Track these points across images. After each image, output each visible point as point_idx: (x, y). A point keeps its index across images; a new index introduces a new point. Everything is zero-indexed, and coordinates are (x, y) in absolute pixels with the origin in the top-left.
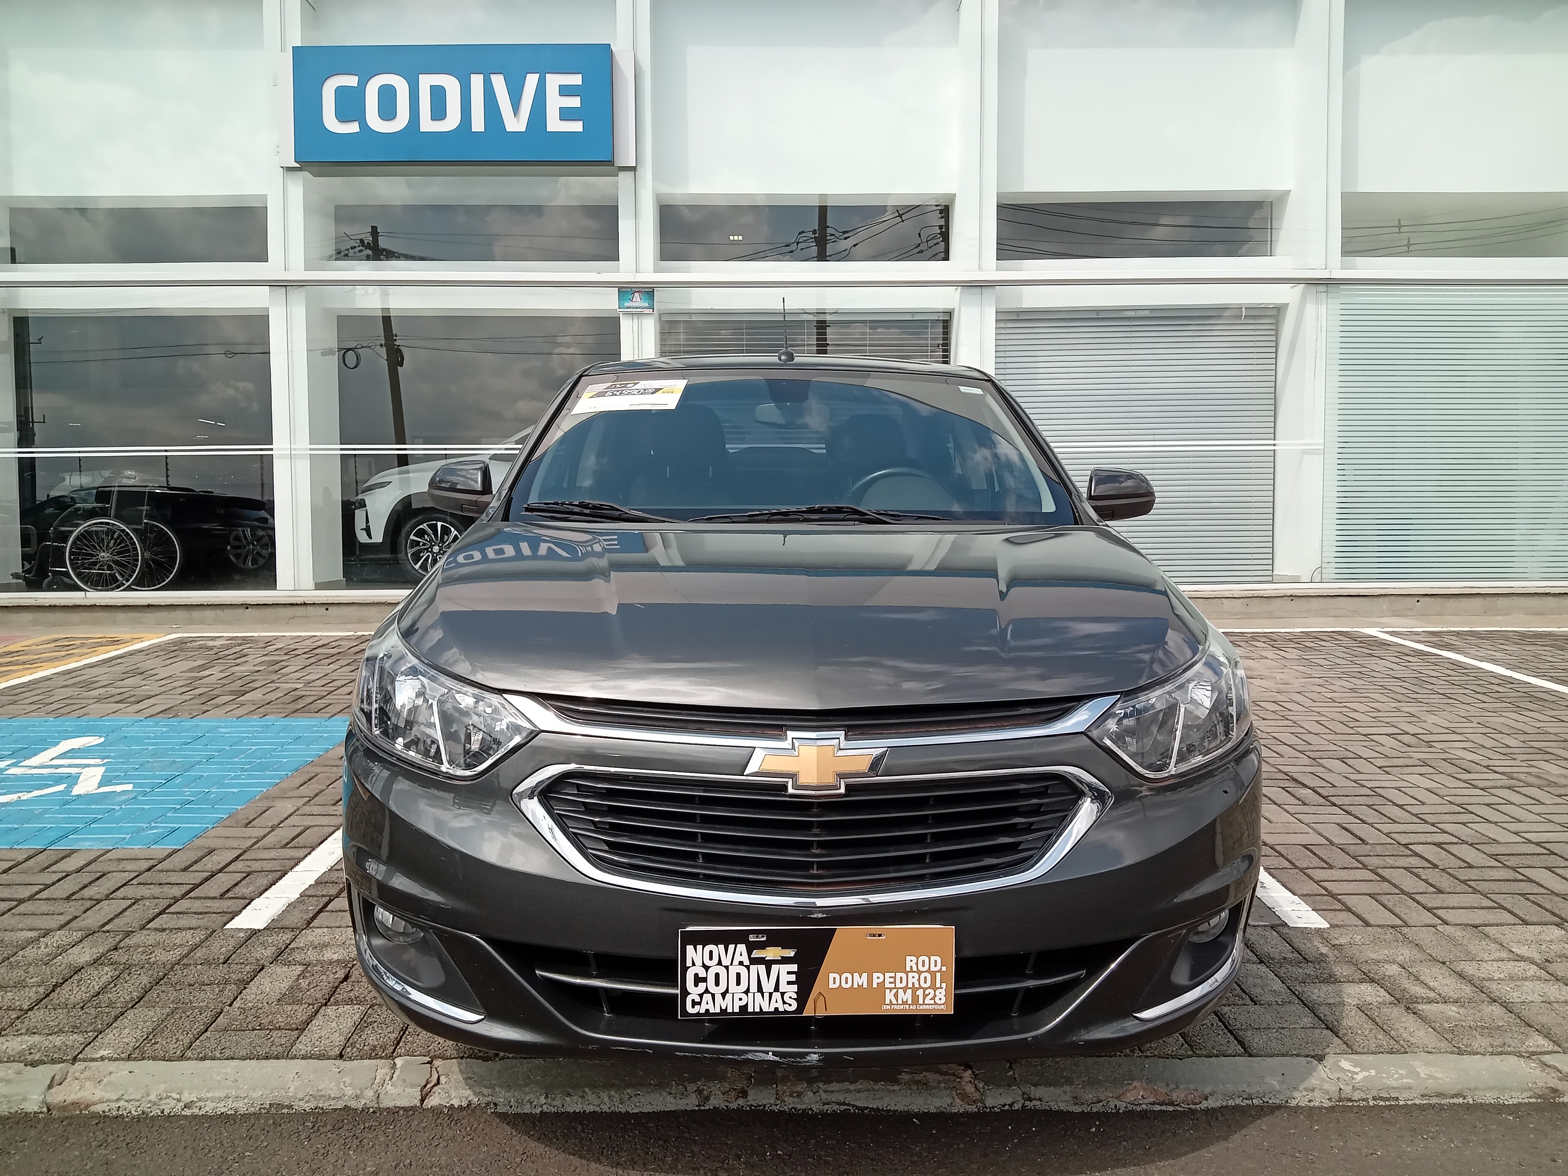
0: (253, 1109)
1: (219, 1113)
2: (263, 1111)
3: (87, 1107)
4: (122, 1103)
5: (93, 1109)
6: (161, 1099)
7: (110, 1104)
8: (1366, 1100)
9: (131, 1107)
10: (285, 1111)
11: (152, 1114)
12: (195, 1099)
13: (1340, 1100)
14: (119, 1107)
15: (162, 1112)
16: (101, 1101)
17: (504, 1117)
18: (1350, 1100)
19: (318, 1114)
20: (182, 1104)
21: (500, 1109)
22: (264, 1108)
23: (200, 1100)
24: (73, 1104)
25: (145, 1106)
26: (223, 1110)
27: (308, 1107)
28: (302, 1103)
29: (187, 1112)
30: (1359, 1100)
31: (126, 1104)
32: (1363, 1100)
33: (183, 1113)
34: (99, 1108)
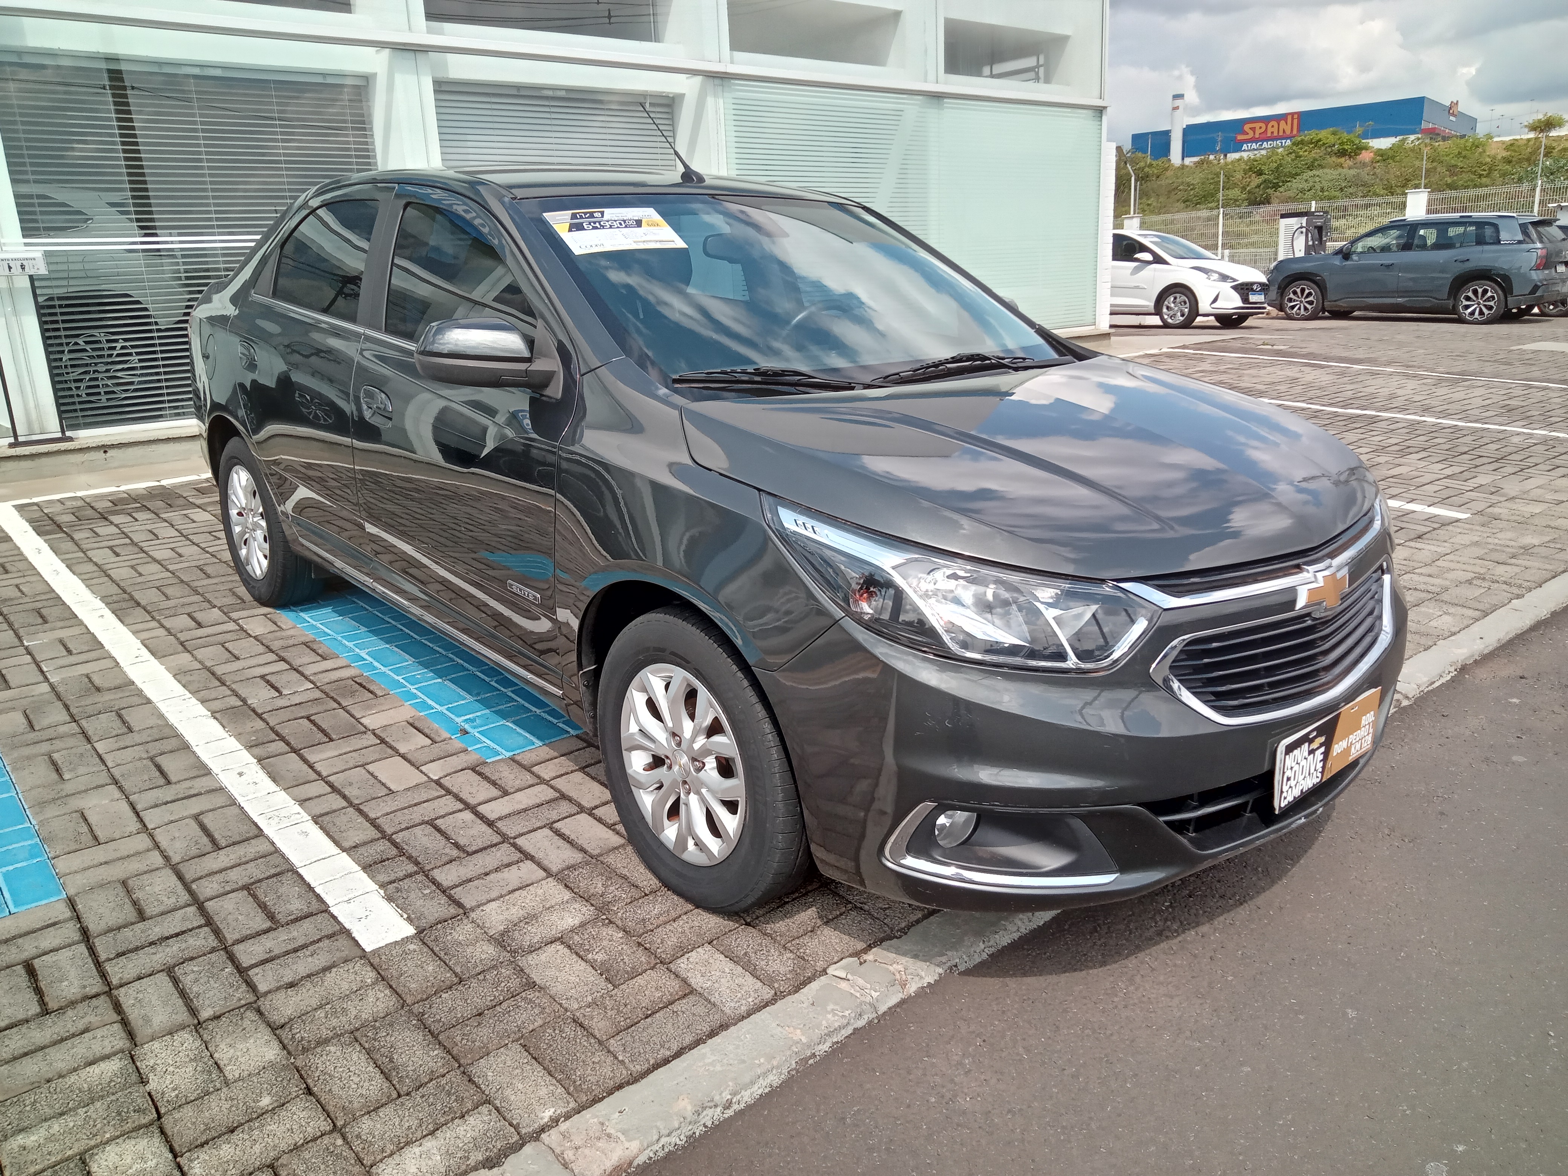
1: (758, 1097)
3: (630, 1164)
4: (663, 1140)
5: (635, 1164)
6: (699, 1114)
7: (652, 1148)
9: (674, 1139)
11: (697, 1134)
12: (729, 1097)
14: (663, 1146)
15: (706, 1127)
16: (641, 1151)
17: (968, 972)
19: (839, 1049)
20: (719, 1109)
21: (962, 968)
23: (734, 1094)
24: (615, 1169)
25: (686, 1130)
26: (759, 1092)
27: (826, 1047)
28: (820, 1047)
29: (729, 1113)
31: (667, 1139)
33: (726, 1116)
34: (641, 1159)
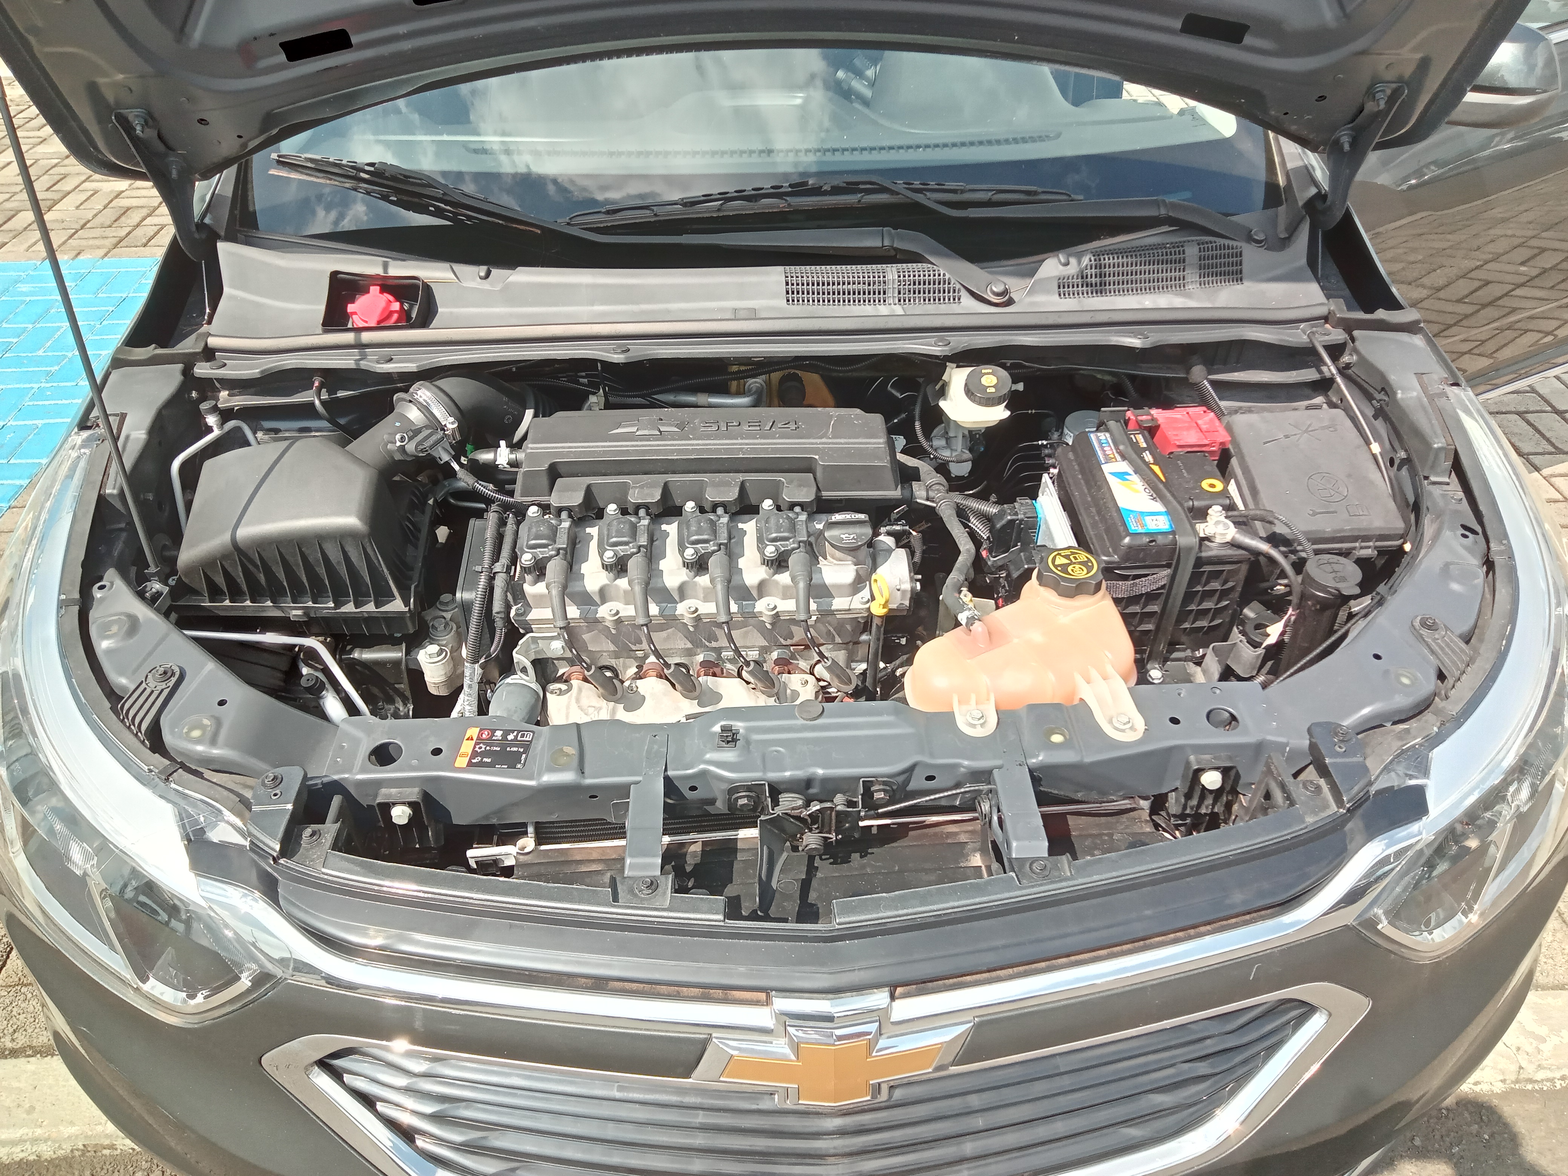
0: (62, 1152)
1: (18, 1159)
2: (77, 1153)
8: (1552, 1080)
10: (106, 1152)
13: (1517, 1081)
18: (1531, 1081)
22: (77, 1150)
30: (1542, 1080)
32: (1548, 1080)
